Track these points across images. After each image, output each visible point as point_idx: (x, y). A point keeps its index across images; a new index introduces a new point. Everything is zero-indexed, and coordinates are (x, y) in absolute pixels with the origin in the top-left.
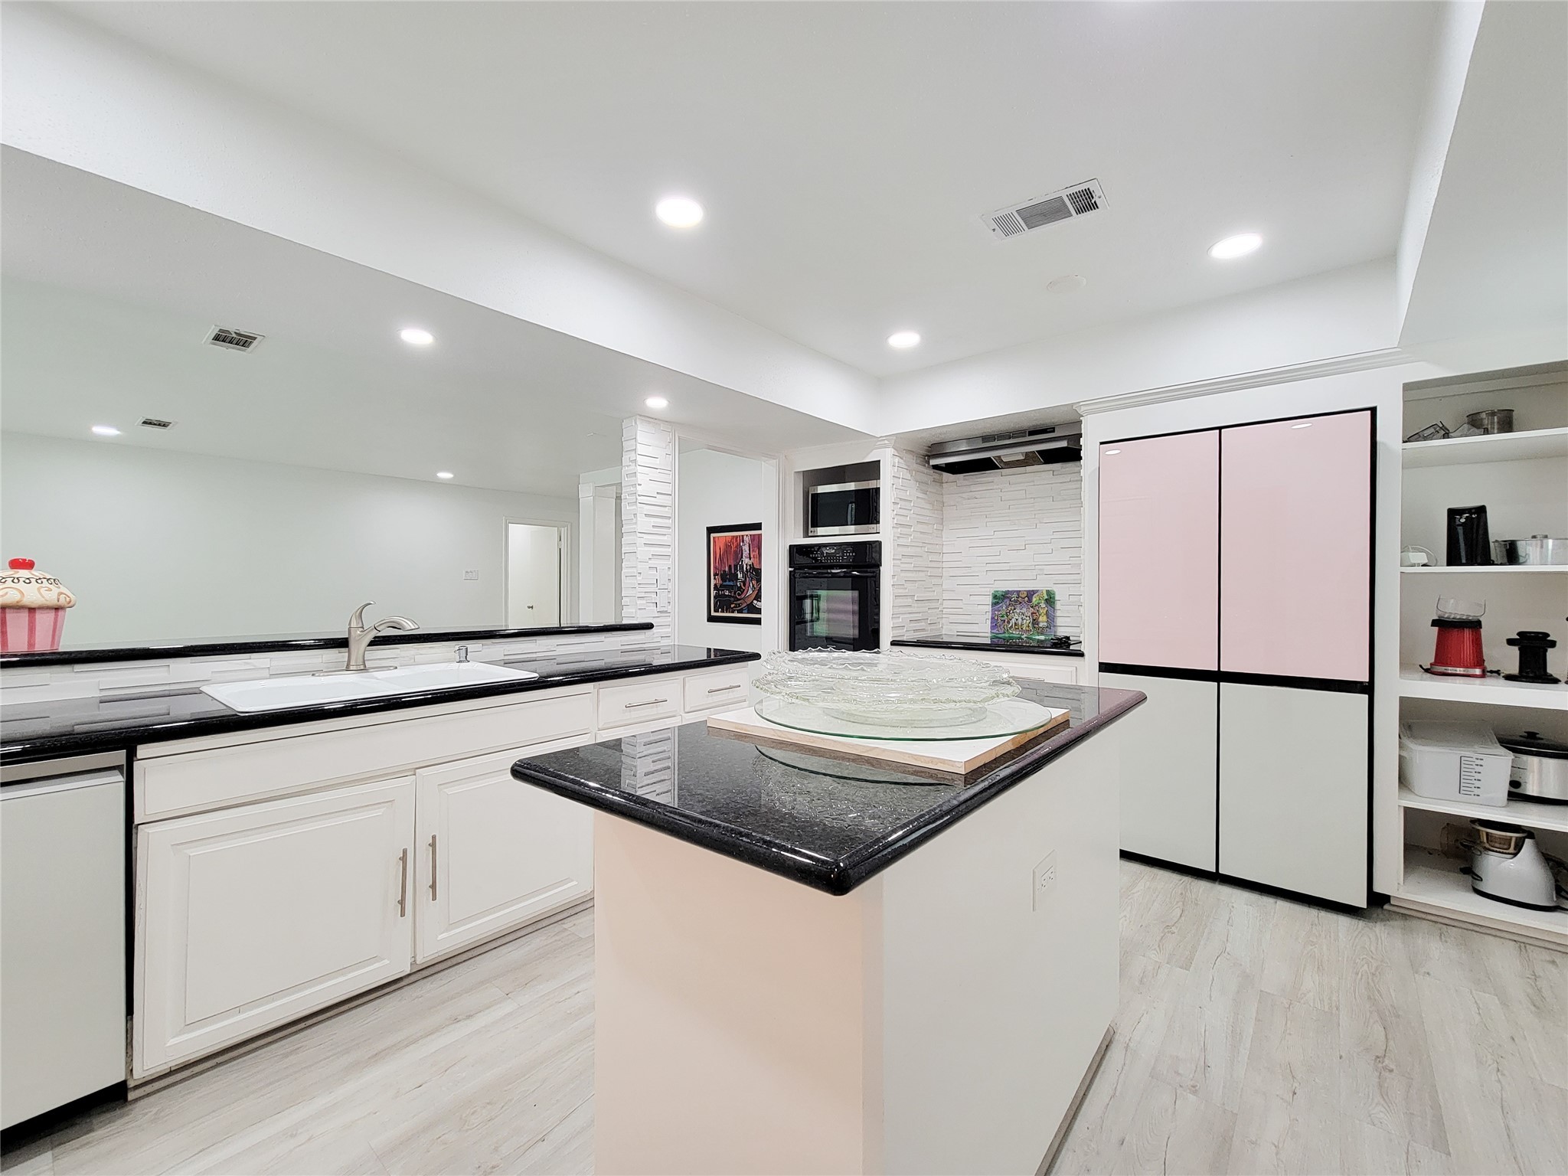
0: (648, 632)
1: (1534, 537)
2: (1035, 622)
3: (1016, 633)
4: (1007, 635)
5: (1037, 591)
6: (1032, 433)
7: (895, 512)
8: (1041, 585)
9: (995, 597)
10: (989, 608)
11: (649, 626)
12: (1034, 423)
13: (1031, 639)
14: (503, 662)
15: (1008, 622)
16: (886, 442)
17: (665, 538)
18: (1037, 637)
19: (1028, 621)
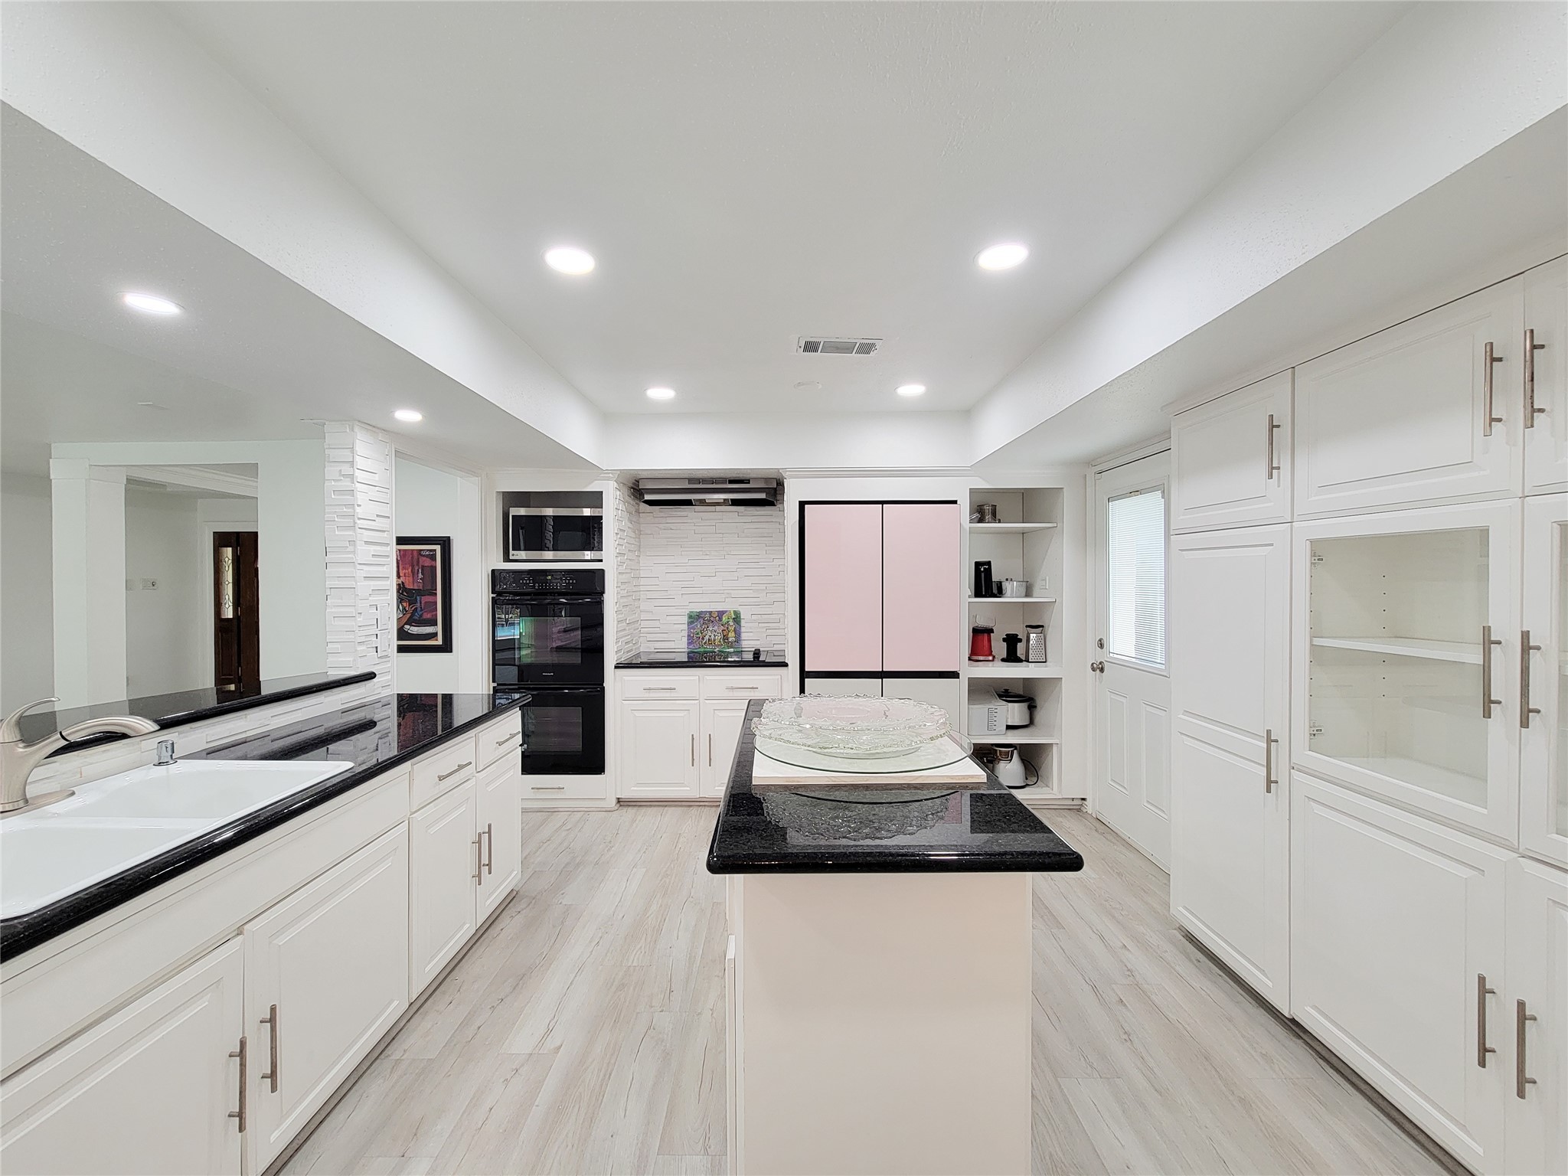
0: (369, 684)
1: (1007, 580)
2: (725, 638)
3: (709, 648)
4: (702, 650)
5: (726, 611)
6: (731, 482)
7: (617, 542)
8: (729, 606)
9: (690, 617)
10: (686, 627)
11: (371, 676)
12: (734, 475)
13: (723, 652)
14: (205, 753)
15: (703, 639)
16: (611, 475)
17: (384, 568)
18: (728, 650)
19: (719, 637)
